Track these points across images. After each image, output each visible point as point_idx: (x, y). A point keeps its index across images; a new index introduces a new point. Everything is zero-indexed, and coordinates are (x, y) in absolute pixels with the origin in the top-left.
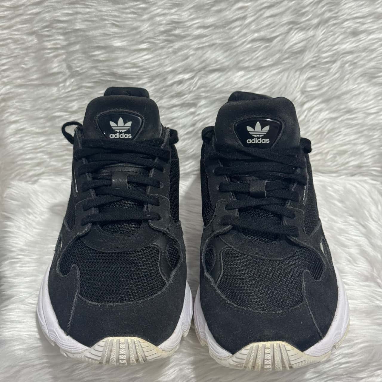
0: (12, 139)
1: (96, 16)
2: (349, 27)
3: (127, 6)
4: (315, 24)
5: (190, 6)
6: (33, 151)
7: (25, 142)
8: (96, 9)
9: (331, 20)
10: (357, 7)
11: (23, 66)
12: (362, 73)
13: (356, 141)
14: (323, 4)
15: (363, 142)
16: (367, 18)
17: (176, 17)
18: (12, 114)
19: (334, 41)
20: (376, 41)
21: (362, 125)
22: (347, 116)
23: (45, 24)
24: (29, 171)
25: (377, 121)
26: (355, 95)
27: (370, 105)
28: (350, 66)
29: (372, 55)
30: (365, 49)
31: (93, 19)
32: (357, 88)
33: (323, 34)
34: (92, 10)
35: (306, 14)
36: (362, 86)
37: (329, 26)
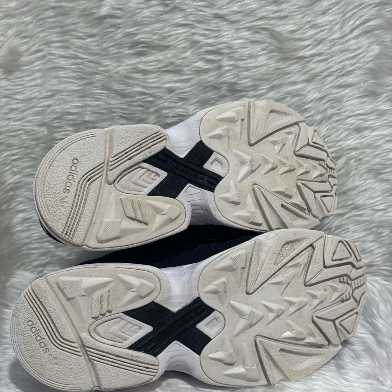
0: (19, 228)
1: (105, 109)
2: (353, 124)
3: (134, 99)
4: (319, 120)
5: (196, 100)
6: (39, 240)
7: (32, 232)
8: (105, 102)
9: (334, 117)
10: (358, 104)
11: (33, 156)
12: (368, 169)
13: (364, 239)
14: (325, 101)
15: (372, 239)
16: (371, 115)
17: (181, 110)
18: (21, 203)
19: (338, 137)
20: (380, 137)
21: (371, 222)
22: (354, 213)
23: (55, 116)
24: (35, 261)
25: (385, 218)
26: (362, 191)
27: (377, 202)
28: (355, 162)
29: (377, 151)
30: (369, 146)
31: (101, 111)
32: (363, 184)
33: (327, 130)
34: (101, 103)
35: (309, 110)
36: (368, 182)
37: (332, 122)
